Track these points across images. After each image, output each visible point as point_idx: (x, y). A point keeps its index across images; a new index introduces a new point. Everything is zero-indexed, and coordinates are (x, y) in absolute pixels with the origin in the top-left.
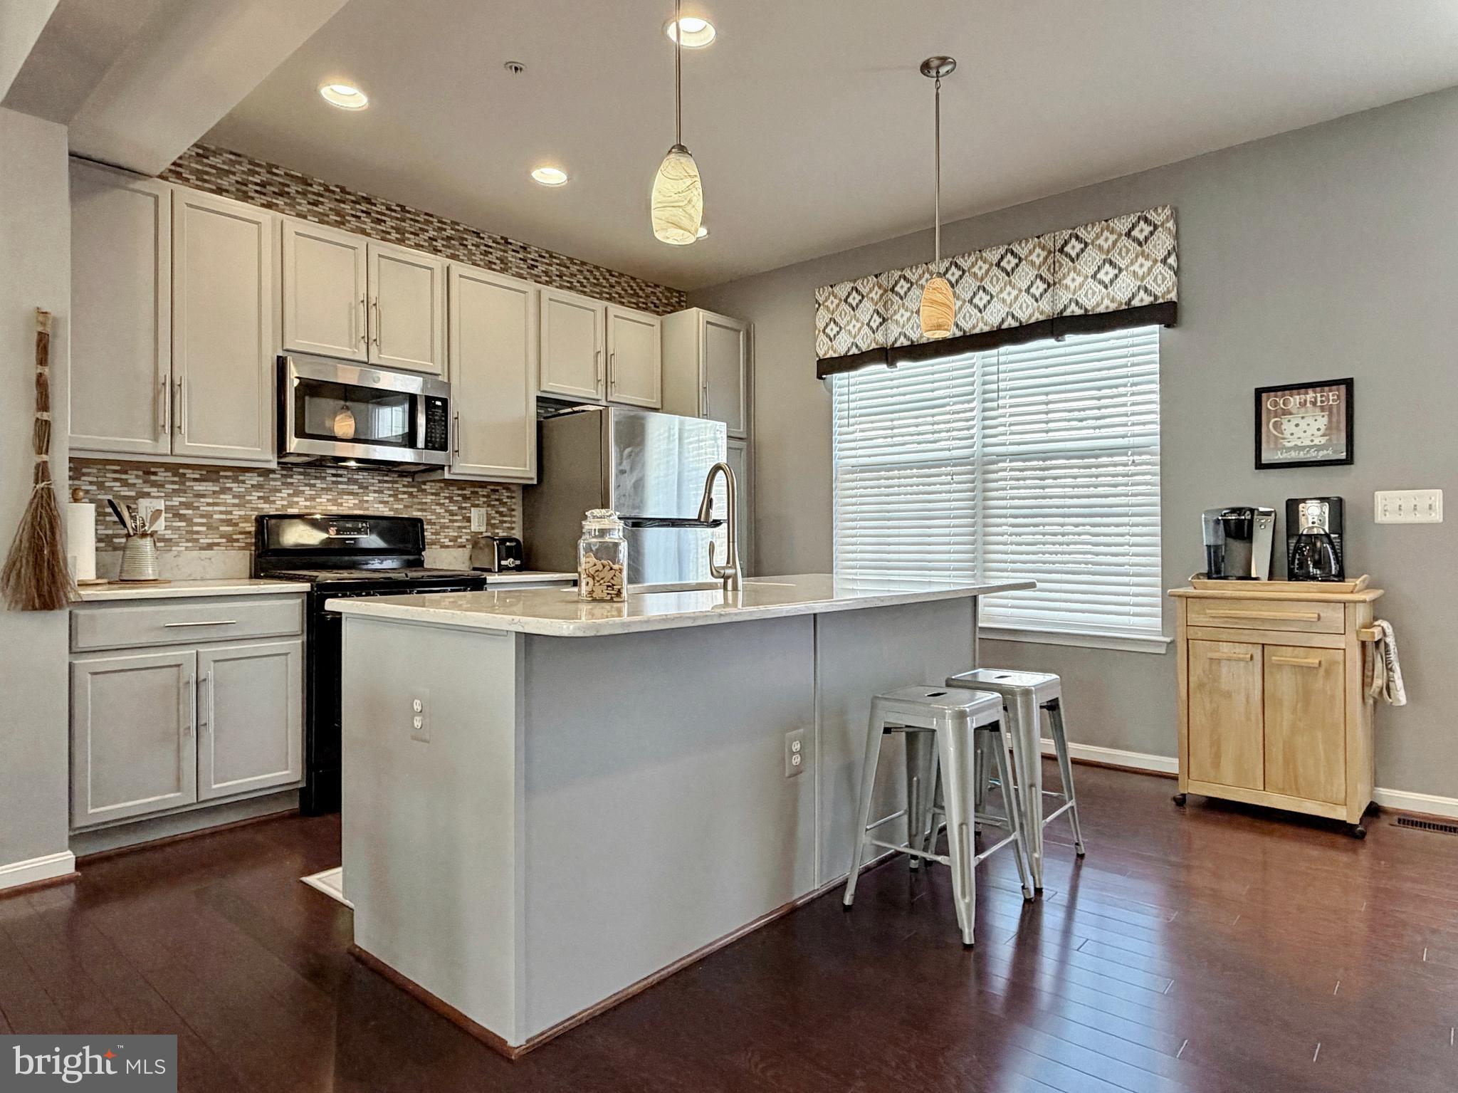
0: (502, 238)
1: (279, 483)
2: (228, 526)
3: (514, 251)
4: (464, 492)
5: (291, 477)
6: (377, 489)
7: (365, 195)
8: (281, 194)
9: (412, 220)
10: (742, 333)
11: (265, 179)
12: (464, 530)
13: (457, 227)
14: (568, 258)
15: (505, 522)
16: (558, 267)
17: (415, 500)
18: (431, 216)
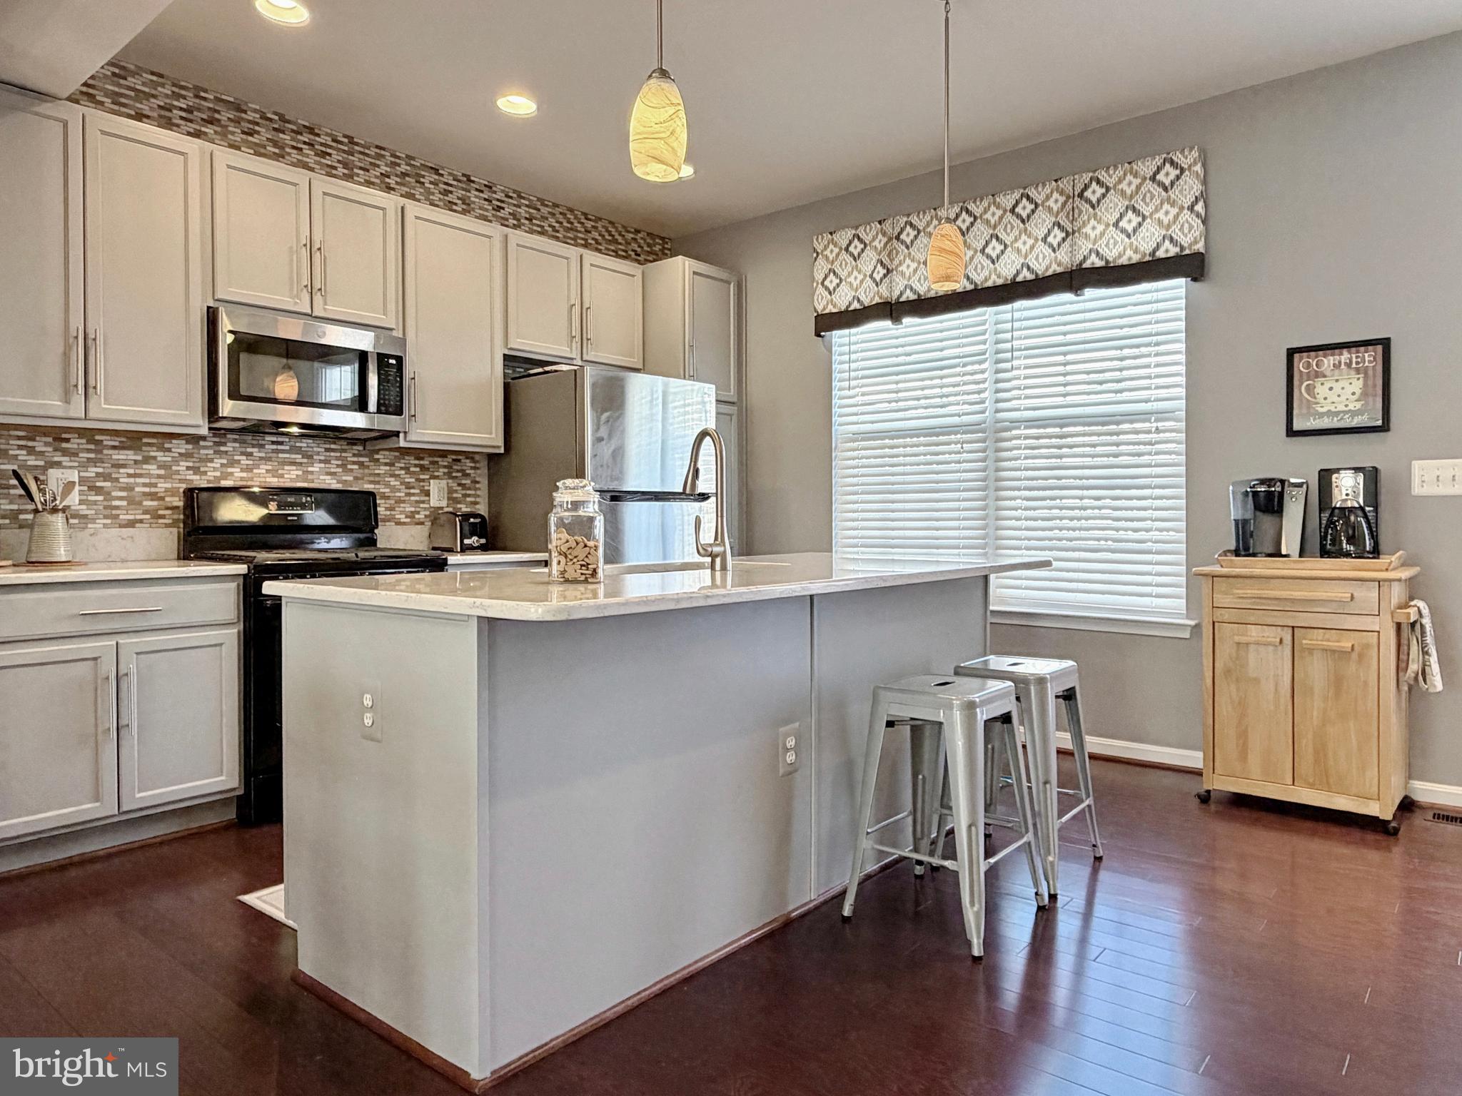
0: (464, 175)
1: (211, 452)
2: (152, 500)
3: (477, 190)
4: (422, 462)
5: (224, 444)
6: (322, 458)
7: (307, 124)
8: (211, 121)
9: (361, 153)
10: (732, 285)
11: (191, 104)
12: (422, 505)
13: (412, 162)
14: (539, 199)
15: (469, 496)
16: (527, 209)
17: (366, 471)
18: (383, 149)
